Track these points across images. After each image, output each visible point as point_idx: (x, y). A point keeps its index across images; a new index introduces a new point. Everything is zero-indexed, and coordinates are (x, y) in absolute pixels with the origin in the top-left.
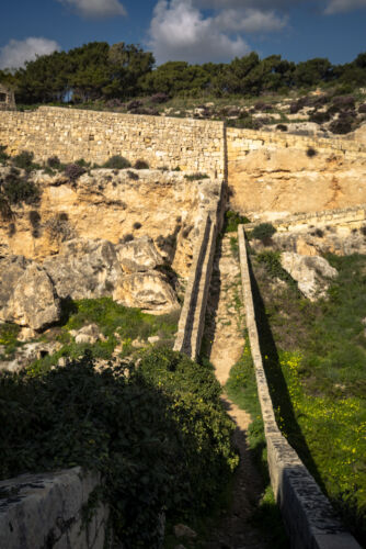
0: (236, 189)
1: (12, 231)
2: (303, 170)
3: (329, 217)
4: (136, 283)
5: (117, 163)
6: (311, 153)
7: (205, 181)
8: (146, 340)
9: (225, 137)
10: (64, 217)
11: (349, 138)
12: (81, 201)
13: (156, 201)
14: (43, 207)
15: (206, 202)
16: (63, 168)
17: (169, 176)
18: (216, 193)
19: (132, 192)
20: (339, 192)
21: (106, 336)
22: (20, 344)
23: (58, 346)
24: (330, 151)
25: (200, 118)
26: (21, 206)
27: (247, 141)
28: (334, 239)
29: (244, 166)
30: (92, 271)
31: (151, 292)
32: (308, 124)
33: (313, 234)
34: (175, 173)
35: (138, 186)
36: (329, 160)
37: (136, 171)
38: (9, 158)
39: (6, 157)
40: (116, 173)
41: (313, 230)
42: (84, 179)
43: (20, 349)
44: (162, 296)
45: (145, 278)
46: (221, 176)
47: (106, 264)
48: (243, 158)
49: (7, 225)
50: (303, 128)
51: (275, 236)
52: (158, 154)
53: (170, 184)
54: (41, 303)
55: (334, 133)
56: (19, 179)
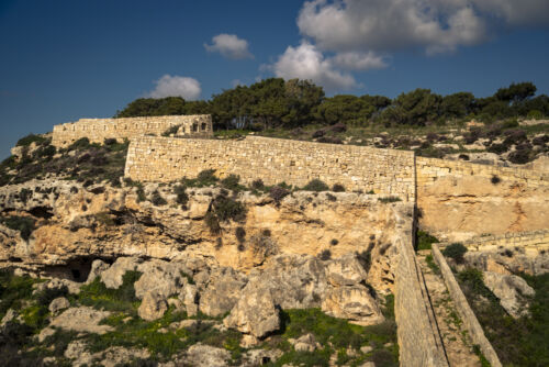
0: (425, 211)
1: (219, 245)
2: (487, 195)
3: (518, 239)
4: (344, 296)
5: (317, 186)
6: (495, 180)
7: (398, 203)
8: (358, 349)
9: (415, 165)
10: (267, 233)
11: (527, 168)
12: (283, 219)
13: (351, 221)
14: (249, 223)
15: (402, 222)
16: (268, 190)
17: (365, 198)
18: (410, 215)
19: (330, 212)
20: (522, 216)
21: (322, 345)
22: (244, 350)
23: (279, 353)
24: (513, 179)
25: (381, 147)
26: (228, 223)
27: (435, 169)
28: (524, 259)
29: (432, 191)
30: (301, 283)
31: (358, 305)
32: (489, 154)
33: (502, 254)
34: (370, 196)
35: (336, 207)
36: (512, 187)
37: (334, 194)
38: (218, 180)
39: (215, 179)
40: (316, 195)
41: (503, 250)
42: (288, 200)
43: (244, 355)
44: (369, 308)
45: (353, 291)
46: (412, 199)
47: (314, 277)
48: (431, 183)
49: (214, 239)
50: (484, 158)
51: (466, 255)
52: (354, 178)
53: (365, 206)
54: (264, 313)
55: (513, 162)
56: (229, 199)
